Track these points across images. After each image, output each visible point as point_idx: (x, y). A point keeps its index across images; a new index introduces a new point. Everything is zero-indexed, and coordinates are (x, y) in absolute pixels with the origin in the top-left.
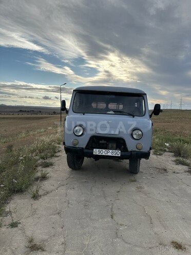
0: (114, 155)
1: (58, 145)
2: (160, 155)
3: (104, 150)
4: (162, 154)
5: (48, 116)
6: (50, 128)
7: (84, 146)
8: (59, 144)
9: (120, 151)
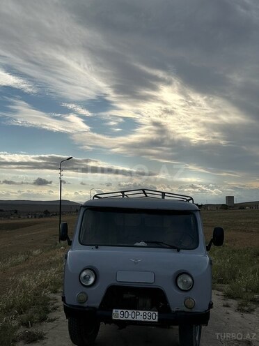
0: (147, 320)
1: (52, 295)
2: (250, 311)
3: (130, 312)
4: (253, 310)
5: (34, 220)
6: (36, 252)
7: (97, 305)
8: (55, 292)
9: (157, 313)
